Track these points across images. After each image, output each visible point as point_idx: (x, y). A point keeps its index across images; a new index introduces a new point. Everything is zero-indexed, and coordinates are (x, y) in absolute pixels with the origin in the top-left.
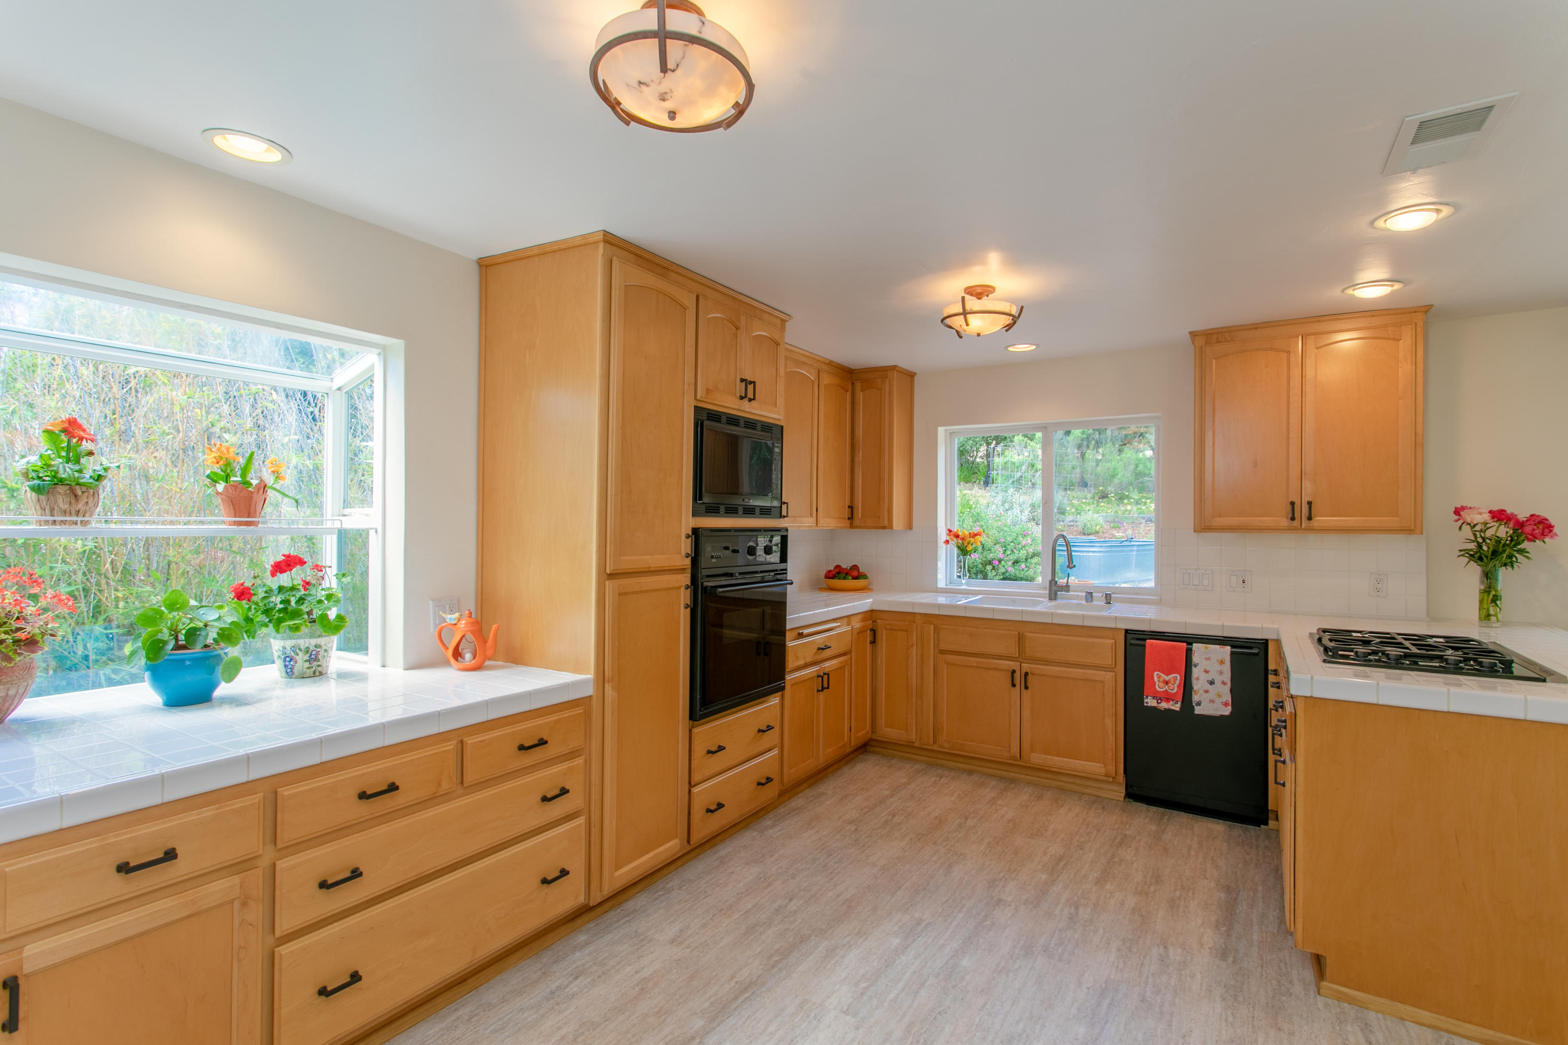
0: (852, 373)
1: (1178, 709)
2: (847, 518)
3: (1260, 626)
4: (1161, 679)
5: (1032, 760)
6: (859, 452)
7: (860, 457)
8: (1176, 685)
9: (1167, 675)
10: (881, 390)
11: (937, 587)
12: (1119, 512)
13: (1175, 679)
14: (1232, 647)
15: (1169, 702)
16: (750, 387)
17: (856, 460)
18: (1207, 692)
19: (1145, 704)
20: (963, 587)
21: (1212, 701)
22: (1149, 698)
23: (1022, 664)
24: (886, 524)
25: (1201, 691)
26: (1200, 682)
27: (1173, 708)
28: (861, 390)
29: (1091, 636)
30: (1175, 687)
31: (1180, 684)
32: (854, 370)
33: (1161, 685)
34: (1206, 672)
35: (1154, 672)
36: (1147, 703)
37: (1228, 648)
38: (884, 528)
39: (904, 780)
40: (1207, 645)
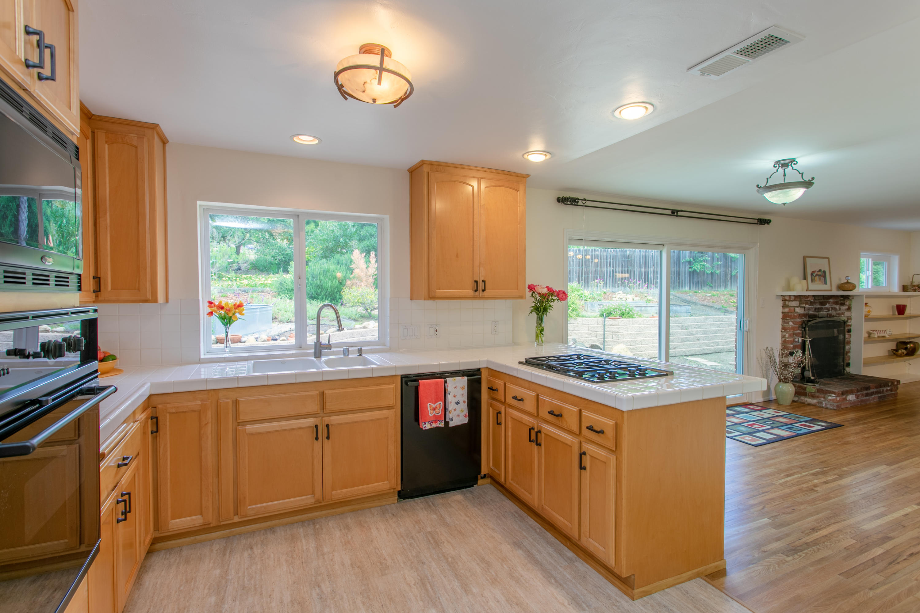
0: (90, 118)
1: (443, 426)
2: (92, 290)
3: (478, 360)
4: (432, 408)
5: (333, 498)
6: (106, 214)
7: (106, 220)
8: (440, 409)
9: (434, 404)
10: (136, 147)
11: (200, 358)
12: (224, 286)
13: (440, 405)
14: (468, 376)
15: (436, 422)
16: (47, 52)
17: (101, 221)
18: (455, 410)
19: (424, 429)
20: (227, 355)
21: (458, 416)
22: (427, 423)
23: (323, 418)
24: (149, 296)
25: (453, 411)
26: (452, 404)
27: (440, 426)
28: (106, 142)
29: (377, 385)
30: (440, 412)
31: (443, 408)
32: (93, 115)
33: (432, 411)
34: (455, 396)
35: (427, 403)
36: (425, 427)
37: (466, 378)
38: (146, 301)
39: (218, 572)
40: (455, 378)
